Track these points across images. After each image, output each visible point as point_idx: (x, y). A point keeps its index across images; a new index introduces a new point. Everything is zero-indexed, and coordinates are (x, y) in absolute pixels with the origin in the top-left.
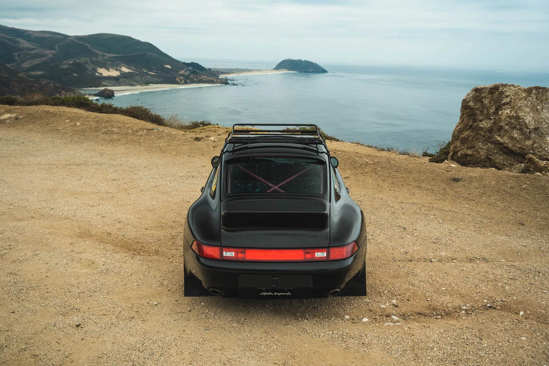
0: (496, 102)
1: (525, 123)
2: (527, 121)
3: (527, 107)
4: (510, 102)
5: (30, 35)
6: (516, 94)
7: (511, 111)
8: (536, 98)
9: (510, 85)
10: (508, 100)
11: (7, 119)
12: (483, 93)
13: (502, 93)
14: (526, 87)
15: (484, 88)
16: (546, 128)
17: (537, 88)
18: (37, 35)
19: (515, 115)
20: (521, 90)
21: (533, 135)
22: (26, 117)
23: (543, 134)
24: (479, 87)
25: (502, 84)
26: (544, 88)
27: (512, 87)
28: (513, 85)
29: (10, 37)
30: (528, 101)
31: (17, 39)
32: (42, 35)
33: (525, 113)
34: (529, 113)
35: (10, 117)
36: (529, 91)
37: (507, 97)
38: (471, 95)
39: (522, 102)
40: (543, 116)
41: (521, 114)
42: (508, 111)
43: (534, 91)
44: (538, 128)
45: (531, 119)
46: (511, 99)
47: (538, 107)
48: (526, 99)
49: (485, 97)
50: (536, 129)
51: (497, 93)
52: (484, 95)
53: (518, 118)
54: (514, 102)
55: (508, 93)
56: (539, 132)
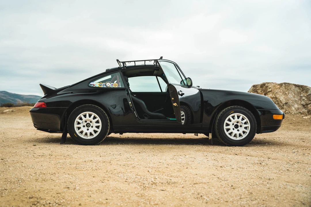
0: (264, 91)
1: (280, 100)
2: (281, 100)
3: (280, 92)
4: (271, 91)
5: (23, 97)
6: (274, 86)
7: (272, 95)
8: (285, 88)
9: (271, 83)
10: (270, 90)
11: (7, 112)
12: (258, 87)
13: (267, 87)
14: (279, 83)
15: (257, 85)
16: (291, 103)
17: (285, 83)
18: (26, 97)
19: (274, 96)
20: (277, 84)
21: (285, 107)
22: (17, 110)
23: (290, 106)
24: (255, 85)
25: (267, 83)
26: (288, 83)
27: (272, 84)
28: (272, 83)
29: (13, 98)
30: (281, 90)
31: (16, 99)
32: (30, 97)
33: (280, 95)
34: (282, 95)
35: (9, 111)
36: (281, 85)
37: (270, 88)
38: (251, 89)
39: (277, 90)
40: (289, 97)
41: (277, 96)
42: (271, 95)
43: (283, 85)
44: (287, 103)
45: (283, 98)
46: (272, 89)
47: (286, 93)
48: (279, 89)
49: (259, 89)
50: (286, 103)
51: (264, 87)
52: (258, 88)
53: (276, 98)
54: (274, 91)
55: (270, 87)
56: (288, 105)
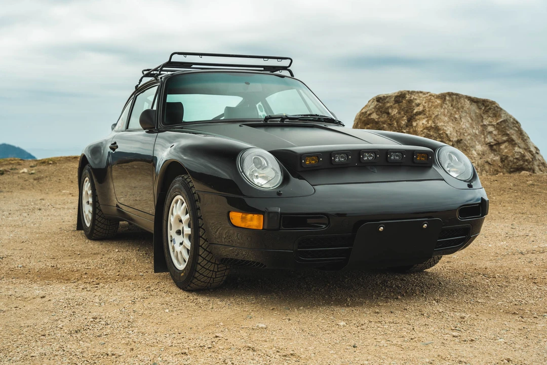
0: (407, 112)
1: (447, 135)
2: (448, 132)
3: (444, 115)
4: (423, 111)
6: (429, 101)
7: (428, 121)
8: (452, 106)
9: (418, 92)
10: (421, 108)
12: (388, 102)
13: (410, 101)
14: (438, 93)
15: (387, 97)
16: (469, 139)
17: (450, 94)
20: (433, 96)
23: (467, 147)
24: (381, 96)
25: (409, 92)
26: (457, 95)
27: (421, 95)
28: (421, 92)
30: (444, 109)
33: (444, 122)
34: (448, 123)
36: (442, 97)
37: (418, 105)
38: (372, 106)
39: (438, 109)
40: (464, 126)
41: (440, 124)
42: (424, 121)
43: (447, 98)
44: (461, 140)
45: (452, 129)
46: (424, 107)
47: (456, 116)
48: (441, 107)
49: (391, 107)
50: (459, 141)
51: (404, 101)
52: (388, 105)
53: (437, 129)
54: (429, 111)
55: (418, 101)
56: (462, 145)
